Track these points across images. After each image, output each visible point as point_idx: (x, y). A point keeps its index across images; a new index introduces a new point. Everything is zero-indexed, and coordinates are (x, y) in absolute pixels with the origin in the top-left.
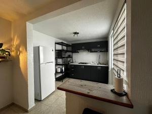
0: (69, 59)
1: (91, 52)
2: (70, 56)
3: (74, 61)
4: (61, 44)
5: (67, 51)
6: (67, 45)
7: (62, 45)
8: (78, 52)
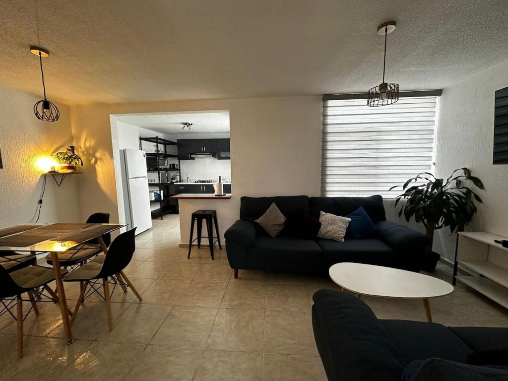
0: (172, 174)
1: (220, 158)
2: (173, 168)
3: (184, 178)
4: (156, 140)
5: (166, 156)
6: (166, 143)
7: (158, 143)
8: (194, 159)
